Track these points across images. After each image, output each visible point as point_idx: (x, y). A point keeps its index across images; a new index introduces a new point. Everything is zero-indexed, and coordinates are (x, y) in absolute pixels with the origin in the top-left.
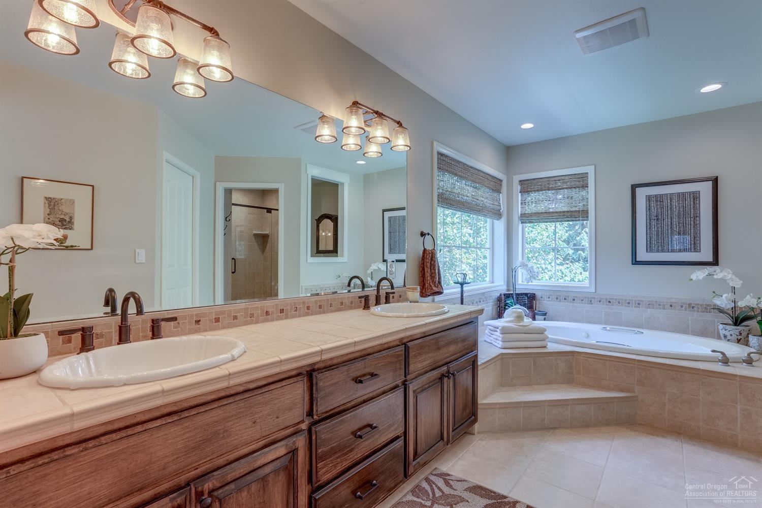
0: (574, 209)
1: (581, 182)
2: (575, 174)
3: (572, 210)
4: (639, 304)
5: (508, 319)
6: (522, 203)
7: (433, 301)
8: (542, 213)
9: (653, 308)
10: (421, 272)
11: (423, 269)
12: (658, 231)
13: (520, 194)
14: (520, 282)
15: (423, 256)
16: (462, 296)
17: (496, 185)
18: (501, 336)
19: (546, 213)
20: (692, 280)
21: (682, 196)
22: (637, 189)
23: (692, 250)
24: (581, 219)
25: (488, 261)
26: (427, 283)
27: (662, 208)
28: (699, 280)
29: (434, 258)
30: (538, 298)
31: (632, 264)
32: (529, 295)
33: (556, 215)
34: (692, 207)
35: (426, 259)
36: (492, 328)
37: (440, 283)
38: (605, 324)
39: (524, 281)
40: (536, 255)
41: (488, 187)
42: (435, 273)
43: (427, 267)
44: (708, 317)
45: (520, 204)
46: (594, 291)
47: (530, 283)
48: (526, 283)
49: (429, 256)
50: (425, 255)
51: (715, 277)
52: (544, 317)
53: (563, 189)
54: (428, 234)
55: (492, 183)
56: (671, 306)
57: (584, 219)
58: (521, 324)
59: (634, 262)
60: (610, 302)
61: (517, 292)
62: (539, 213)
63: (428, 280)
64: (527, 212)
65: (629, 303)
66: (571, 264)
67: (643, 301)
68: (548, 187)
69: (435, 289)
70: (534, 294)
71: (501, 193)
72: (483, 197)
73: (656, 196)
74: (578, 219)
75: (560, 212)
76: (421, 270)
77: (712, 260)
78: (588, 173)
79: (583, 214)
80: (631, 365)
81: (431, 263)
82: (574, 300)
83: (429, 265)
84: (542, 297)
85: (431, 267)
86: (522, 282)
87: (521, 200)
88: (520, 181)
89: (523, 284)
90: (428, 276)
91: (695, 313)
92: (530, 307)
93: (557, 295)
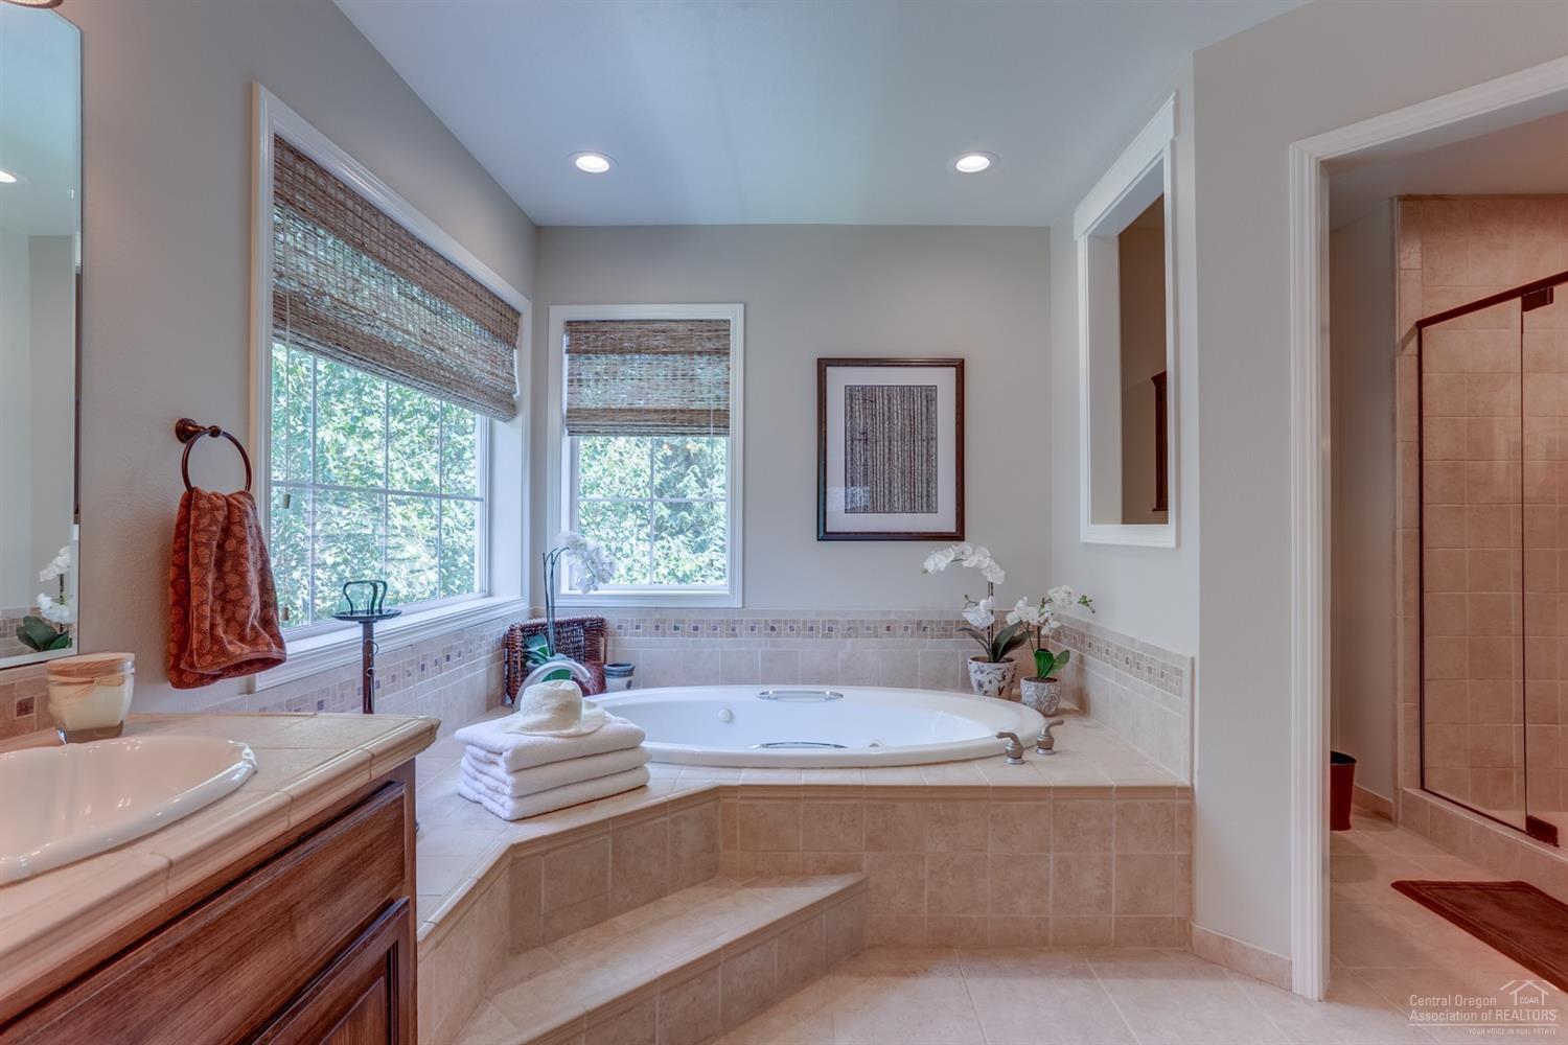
0: (696, 406)
1: (710, 340)
2: (701, 321)
3: (692, 408)
4: (830, 629)
5: (533, 718)
6: (571, 381)
7: (249, 690)
8: (621, 410)
9: (857, 637)
10: (173, 585)
11: (183, 571)
12: (866, 465)
13: (566, 357)
14: (564, 590)
15: (184, 519)
16: (368, 661)
17: (502, 323)
18: (510, 779)
19: (631, 410)
20: (926, 571)
21: (907, 391)
22: (830, 370)
23: (925, 509)
24: (712, 430)
25: (476, 537)
26: (200, 631)
27: (874, 416)
28: (938, 571)
29: (236, 529)
30: (610, 630)
31: (818, 540)
32: (587, 624)
33: (656, 416)
34: (924, 418)
35: (196, 531)
36: (481, 753)
37: (267, 622)
38: (765, 682)
39: (574, 586)
40: (599, 519)
41: (477, 321)
42: (243, 586)
43: (197, 563)
44: (948, 645)
45: (565, 383)
46: (740, 605)
47: (592, 592)
48: (580, 592)
49: (214, 520)
50: (193, 514)
51: (965, 564)
52: (627, 679)
53: (673, 353)
54: (215, 432)
55: (488, 312)
56: (888, 629)
57: (717, 430)
58: (571, 731)
59: (821, 535)
60: (773, 629)
61: (557, 619)
62: (614, 410)
63: (201, 618)
64: (582, 405)
65: (811, 629)
66: (669, 538)
67: (837, 623)
68: (639, 345)
69: (239, 650)
70: (602, 620)
71: (514, 346)
72: (461, 347)
73: (863, 387)
74: (705, 430)
75: (665, 411)
76: (172, 576)
77: (954, 530)
78: (729, 321)
79: (715, 421)
80: (854, 802)
81: (221, 546)
82: (696, 629)
83: (208, 556)
84: (620, 627)
85: (219, 563)
86: (570, 589)
87: (570, 374)
88: (569, 323)
89: (573, 594)
90: (202, 603)
91: (928, 640)
92: (590, 655)
93: (657, 620)
